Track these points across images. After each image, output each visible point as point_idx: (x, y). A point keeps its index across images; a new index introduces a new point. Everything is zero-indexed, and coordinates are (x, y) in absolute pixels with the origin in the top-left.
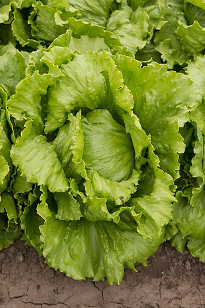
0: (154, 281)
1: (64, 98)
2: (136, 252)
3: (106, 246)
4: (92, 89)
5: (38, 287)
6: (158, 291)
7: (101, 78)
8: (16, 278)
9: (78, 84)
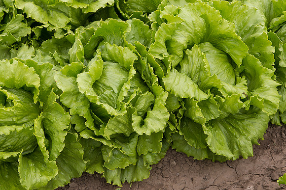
0: (266, 152)
1: (182, 39)
2: (257, 130)
3: (235, 133)
4: (198, 29)
5: (192, 179)
6: (270, 158)
7: (202, 20)
8: (175, 178)
9: (188, 27)
